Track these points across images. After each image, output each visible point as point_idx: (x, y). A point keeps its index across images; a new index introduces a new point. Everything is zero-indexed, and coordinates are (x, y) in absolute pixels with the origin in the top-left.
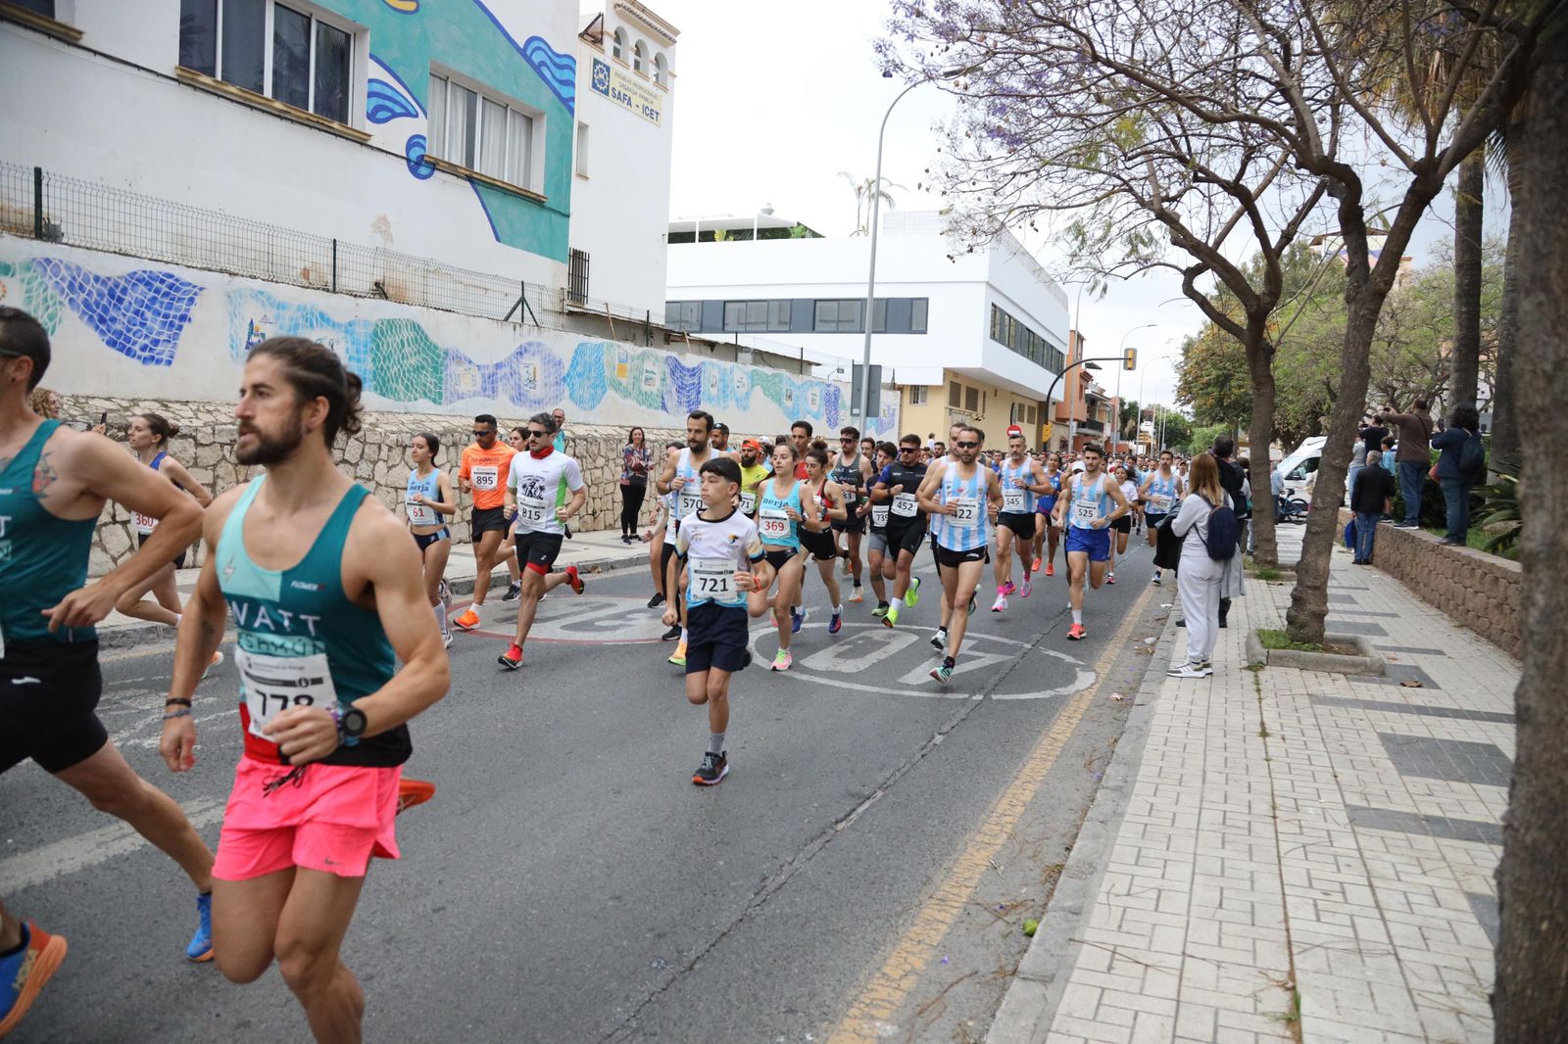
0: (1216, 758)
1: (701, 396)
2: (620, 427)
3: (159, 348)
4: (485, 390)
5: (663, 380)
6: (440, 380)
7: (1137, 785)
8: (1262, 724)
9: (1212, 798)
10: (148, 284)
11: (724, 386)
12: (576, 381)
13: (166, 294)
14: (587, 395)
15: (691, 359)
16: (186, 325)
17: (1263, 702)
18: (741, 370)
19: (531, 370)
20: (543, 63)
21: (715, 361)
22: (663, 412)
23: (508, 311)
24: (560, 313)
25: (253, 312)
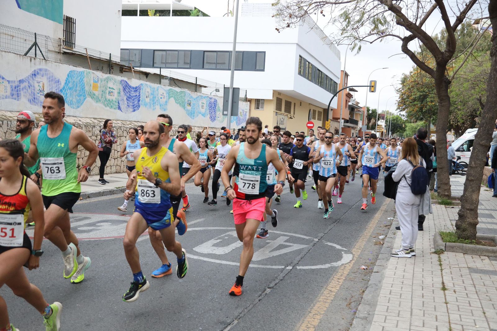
0: (418, 302)
1: (140, 102)
2: (94, 119)
4: (12, 95)
5: (119, 93)
7: (375, 316)
8: (443, 283)
9: (416, 324)
11: (154, 98)
12: (68, 92)
14: (74, 100)
15: (135, 82)
17: (443, 271)
18: (163, 88)
19: (41, 85)
21: (148, 83)
22: (119, 111)
23: (27, 50)
24: (59, 53)
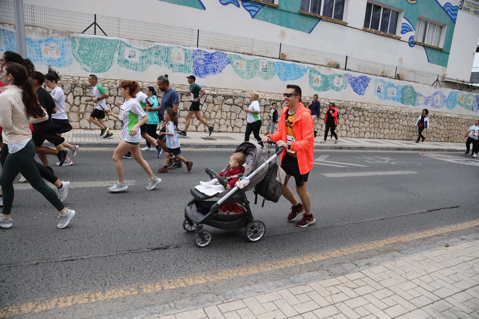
2: (459, 115)
3: (362, 92)
4: (425, 103)
5: (474, 102)
6: (415, 100)
10: (362, 78)
12: (449, 102)
13: (365, 80)
14: (451, 106)
16: (367, 87)
19: (437, 98)
20: (448, 10)
22: (472, 111)
23: (433, 83)
24: (442, 81)
25: (379, 84)
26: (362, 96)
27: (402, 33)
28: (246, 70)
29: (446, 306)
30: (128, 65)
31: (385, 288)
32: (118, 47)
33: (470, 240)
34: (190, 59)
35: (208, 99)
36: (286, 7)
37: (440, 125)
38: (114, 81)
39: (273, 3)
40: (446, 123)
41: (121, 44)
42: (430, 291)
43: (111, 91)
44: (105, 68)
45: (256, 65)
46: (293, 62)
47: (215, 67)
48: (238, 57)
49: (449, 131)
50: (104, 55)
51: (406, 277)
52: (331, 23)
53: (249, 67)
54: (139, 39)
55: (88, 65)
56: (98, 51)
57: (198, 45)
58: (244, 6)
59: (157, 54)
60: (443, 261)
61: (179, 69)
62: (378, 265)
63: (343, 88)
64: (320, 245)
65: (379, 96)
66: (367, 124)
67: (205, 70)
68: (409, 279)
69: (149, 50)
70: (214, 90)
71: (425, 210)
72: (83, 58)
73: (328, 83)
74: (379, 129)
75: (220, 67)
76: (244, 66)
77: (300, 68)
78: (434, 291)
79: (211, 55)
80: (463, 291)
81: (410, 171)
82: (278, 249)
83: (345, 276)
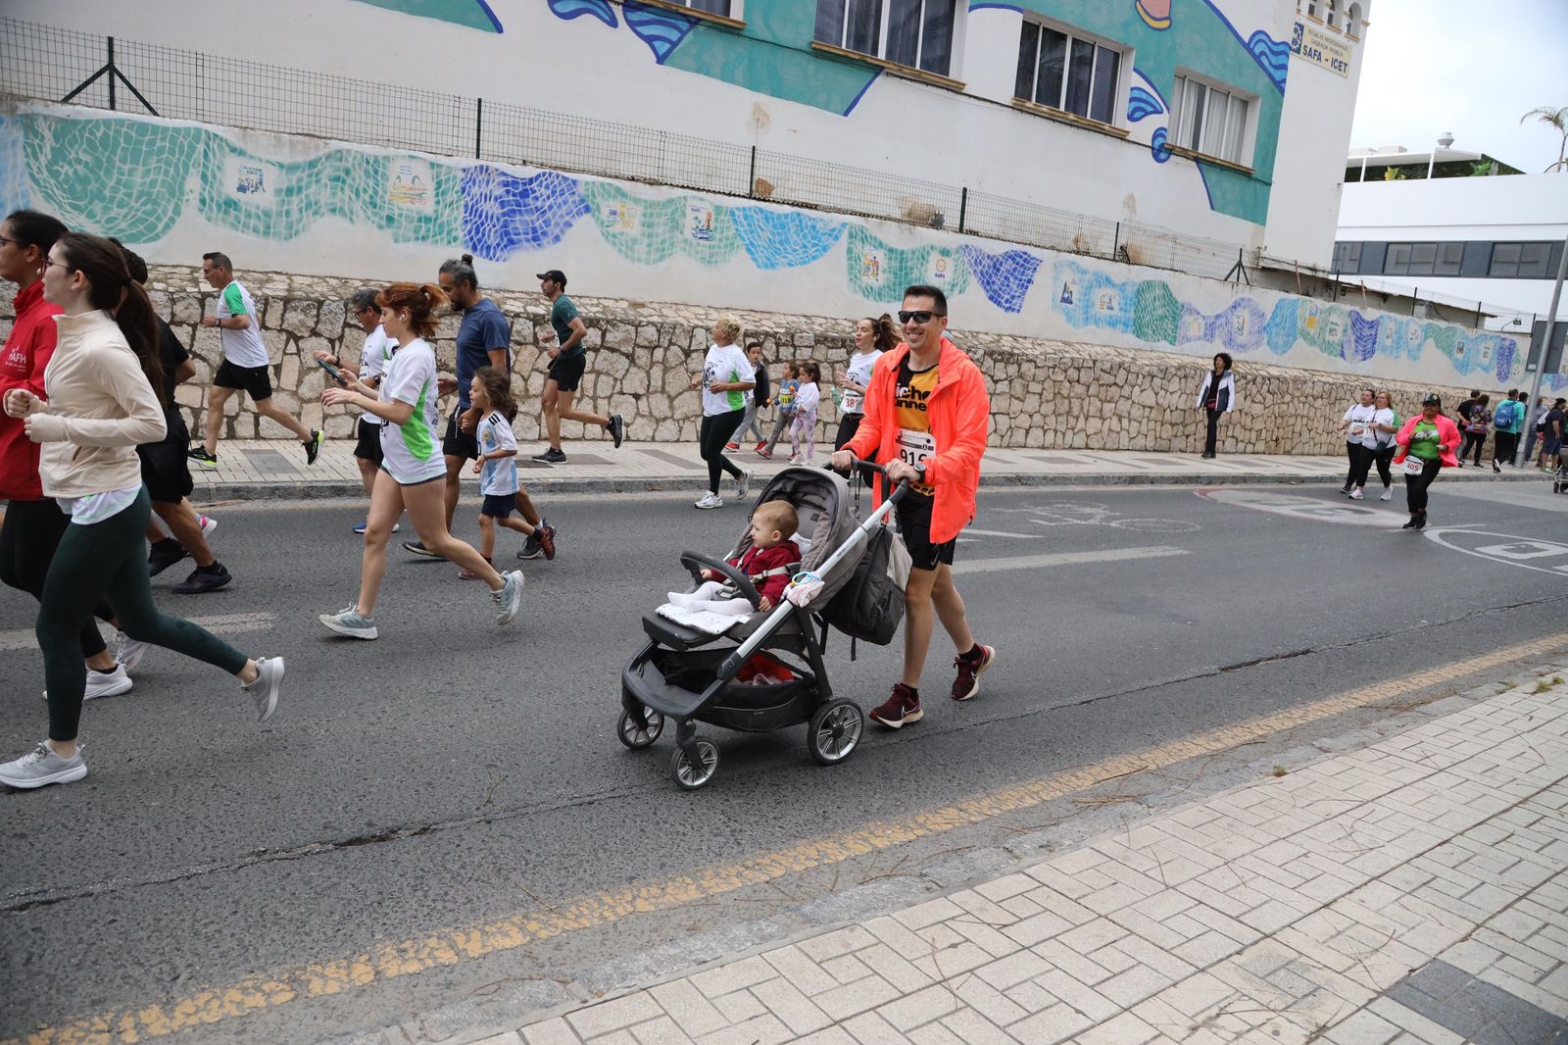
1: (1376, 345)
2: (1305, 370)
3: (1014, 301)
4: (1206, 335)
5: (1345, 331)
6: (1176, 326)
10: (1014, 259)
11: (1400, 338)
12: (1274, 330)
13: (1022, 265)
14: (1280, 342)
15: (1371, 313)
16: (1030, 285)
18: (1416, 322)
19: (1241, 321)
20: (1263, 53)
21: (1392, 314)
22: (1342, 359)
23: (1228, 273)
24: (1254, 269)
25: (1067, 276)
26: (1015, 313)
27: (1131, 118)
28: (643, 235)
29: (1279, 956)
30: (236, 217)
31: (1100, 916)
32: (198, 155)
33: (1343, 752)
34: (452, 196)
35: (518, 332)
36: (769, 28)
37: (1253, 401)
38: (188, 271)
39: (727, 11)
40: (1269, 396)
41: (208, 145)
42: (1233, 915)
43: (179, 308)
44: (153, 227)
45: (673, 219)
46: (796, 209)
47: (537, 224)
48: (613, 191)
49: (1279, 421)
50: (148, 180)
51: (1160, 878)
52: (912, 84)
53: (650, 225)
54: (275, 129)
55: (91, 215)
56: (126, 168)
57: (478, 149)
58: (632, 24)
59: (337, 179)
60: (1268, 821)
61: (417, 230)
62: (1076, 846)
63: (957, 290)
64: (896, 795)
65: (1067, 314)
66: (1032, 403)
67: (507, 233)
68: (1171, 883)
69: (312, 164)
70: (537, 300)
71: (1214, 668)
72: (72, 191)
73: (906, 274)
74: (1071, 419)
75: (557, 224)
76: (636, 222)
77: (819, 226)
78: (1245, 913)
79: (524, 184)
80: (1326, 906)
81: (1167, 547)
82: (762, 816)
83: (977, 888)
